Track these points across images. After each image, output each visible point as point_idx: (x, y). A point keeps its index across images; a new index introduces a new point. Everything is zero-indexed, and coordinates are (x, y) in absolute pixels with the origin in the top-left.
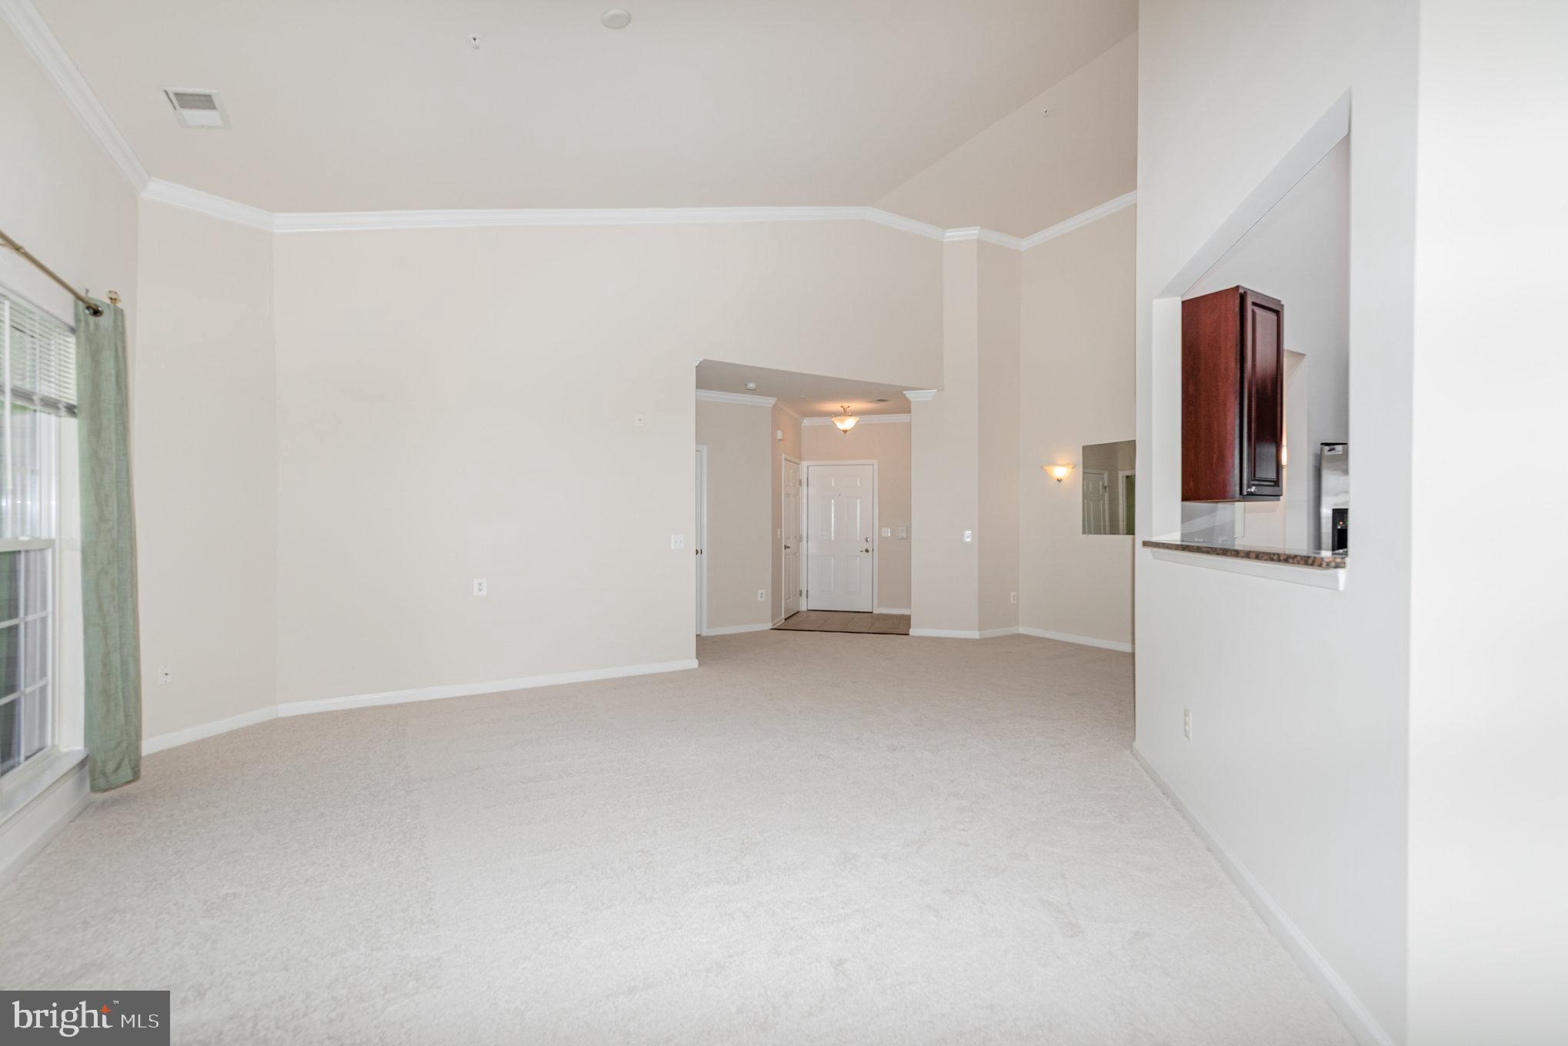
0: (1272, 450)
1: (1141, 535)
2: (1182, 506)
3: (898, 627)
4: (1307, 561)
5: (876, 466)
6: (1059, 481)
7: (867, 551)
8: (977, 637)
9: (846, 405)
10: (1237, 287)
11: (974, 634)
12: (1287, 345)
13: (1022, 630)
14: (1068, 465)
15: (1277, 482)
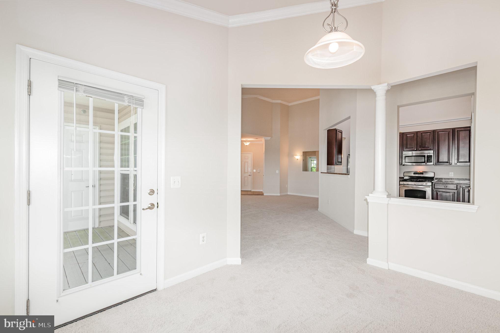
0: (340, 156)
1: (320, 171)
2: (327, 166)
3: (261, 194)
4: (345, 174)
5: (252, 154)
6: (297, 159)
7: (250, 175)
8: (280, 195)
9: (246, 139)
10: (336, 129)
11: (279, 195)
12: (343, 136)
13: (289, 193)
14: (299, 156)
15: (341, 162)
